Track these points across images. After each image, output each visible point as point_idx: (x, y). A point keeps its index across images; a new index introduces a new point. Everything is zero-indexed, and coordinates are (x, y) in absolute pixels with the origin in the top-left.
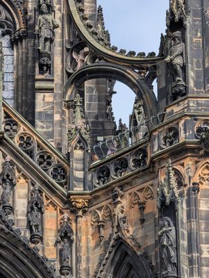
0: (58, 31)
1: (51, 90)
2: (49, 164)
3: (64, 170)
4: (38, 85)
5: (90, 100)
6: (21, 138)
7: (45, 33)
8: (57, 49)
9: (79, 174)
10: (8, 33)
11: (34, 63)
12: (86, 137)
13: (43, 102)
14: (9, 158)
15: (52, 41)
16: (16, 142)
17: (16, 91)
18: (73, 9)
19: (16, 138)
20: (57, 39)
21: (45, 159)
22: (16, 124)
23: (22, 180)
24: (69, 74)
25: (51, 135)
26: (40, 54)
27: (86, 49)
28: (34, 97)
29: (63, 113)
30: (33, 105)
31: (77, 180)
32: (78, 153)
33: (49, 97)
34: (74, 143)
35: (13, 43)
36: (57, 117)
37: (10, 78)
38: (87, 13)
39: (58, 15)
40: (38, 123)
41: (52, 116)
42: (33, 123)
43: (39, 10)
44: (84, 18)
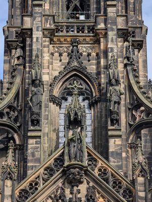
0: (123, 97)
1: (120, 136)
2: (120, 187)
3: (130, 192)
4: (110, 133)
5: (146, 142)
6: (100, 170)
7: (115, 98)
8: (123, 109)
9: (142, 194)
10: (87, 98)
11: (106, 118)
12: (146, 168)
13: (114, 144)
14: (91, 184)
15: (119, 103)
16: (96, 173)
17: (93, 137)
18: (132, 81)
19: (96, 170)
20: (123, 102)
21: (117, 184)
22: (96, 161)
23: (101, 200)
24: (131, 125)
25: (120, 167)
26: (111, 112)
27: (142, 108)
29: (127, 152)
30: (107, 147)
31: (141, 198)
33: (118, 141)
34: (137, 172)
35: (91, 106)
36: (124, 155)
37: (89, 129)
38: (142, 84)
39: (122, 86)
40: (111, 159)
41: (121, 154)
42: (107, 159)
44: (140, 88)
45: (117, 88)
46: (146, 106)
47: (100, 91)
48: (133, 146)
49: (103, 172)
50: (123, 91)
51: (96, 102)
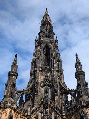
0: (58, 86)
1: (58, 96)
2: (58, 110)
3: (61, 111)
4: (55, 95)
5: (64, 97)
6: (53, 105)
7: (56, 86)
8: (58, 89)
9: (64, 111)
10: (49, 86)
11: (54, 91)
12: (65, 104)
13: (56, 98)
14: (51, 109)
15: (57, 88)
16: (52, 106)
17: (51, 96)
18: (60, 82)
19: (52, 105)
20: (58, 87)
21: (57, 109)
22: (52, 102)
23: (53, 113)
24: (60, 93)
25: (58, 104)
26: (55, 90)
27: (63, 89)
28: (55, 97)
29: (60, 100)
30: (55, 99)
31: (64, 113)
32: (63, 107)
33: (57, 97)
34: (62, 106)
35: (50, 88)
36: (59, 101)
37: (50, 94)
38: (63, 83)
39: (58, 83)
40: (56, 102)
41: (58, 101)
42: (55, 102)
43: (55, 83)
44: (62, 84)
45: (57, 84)
46: (64, 88)
47: (52, 85)
48: (61, 99)
49: (54, 106)
50: (58, 84)
51: (52, 87)
